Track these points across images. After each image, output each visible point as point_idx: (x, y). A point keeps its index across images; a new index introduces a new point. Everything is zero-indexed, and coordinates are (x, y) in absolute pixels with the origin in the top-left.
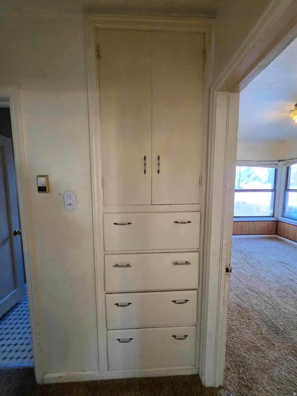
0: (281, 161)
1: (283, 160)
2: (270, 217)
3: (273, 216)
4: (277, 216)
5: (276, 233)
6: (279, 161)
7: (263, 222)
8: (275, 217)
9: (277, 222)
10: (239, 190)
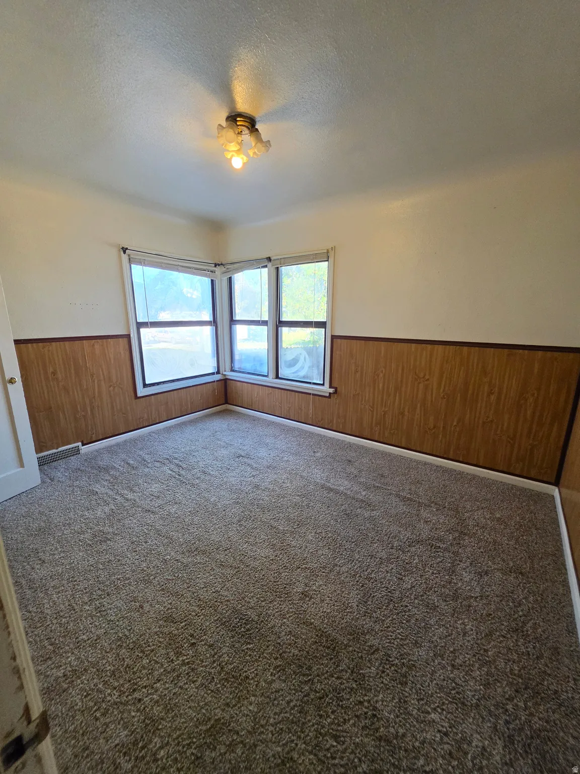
0: (219, 265)
1: (222, 264)
2: (213, 374)
3: (218, 372)
4: (224, 370)
5: (226, 402)
6: (216, 265)
7: (204, 385)
8: (221, 373)
9: (225, 381)
10: (148, 322)
